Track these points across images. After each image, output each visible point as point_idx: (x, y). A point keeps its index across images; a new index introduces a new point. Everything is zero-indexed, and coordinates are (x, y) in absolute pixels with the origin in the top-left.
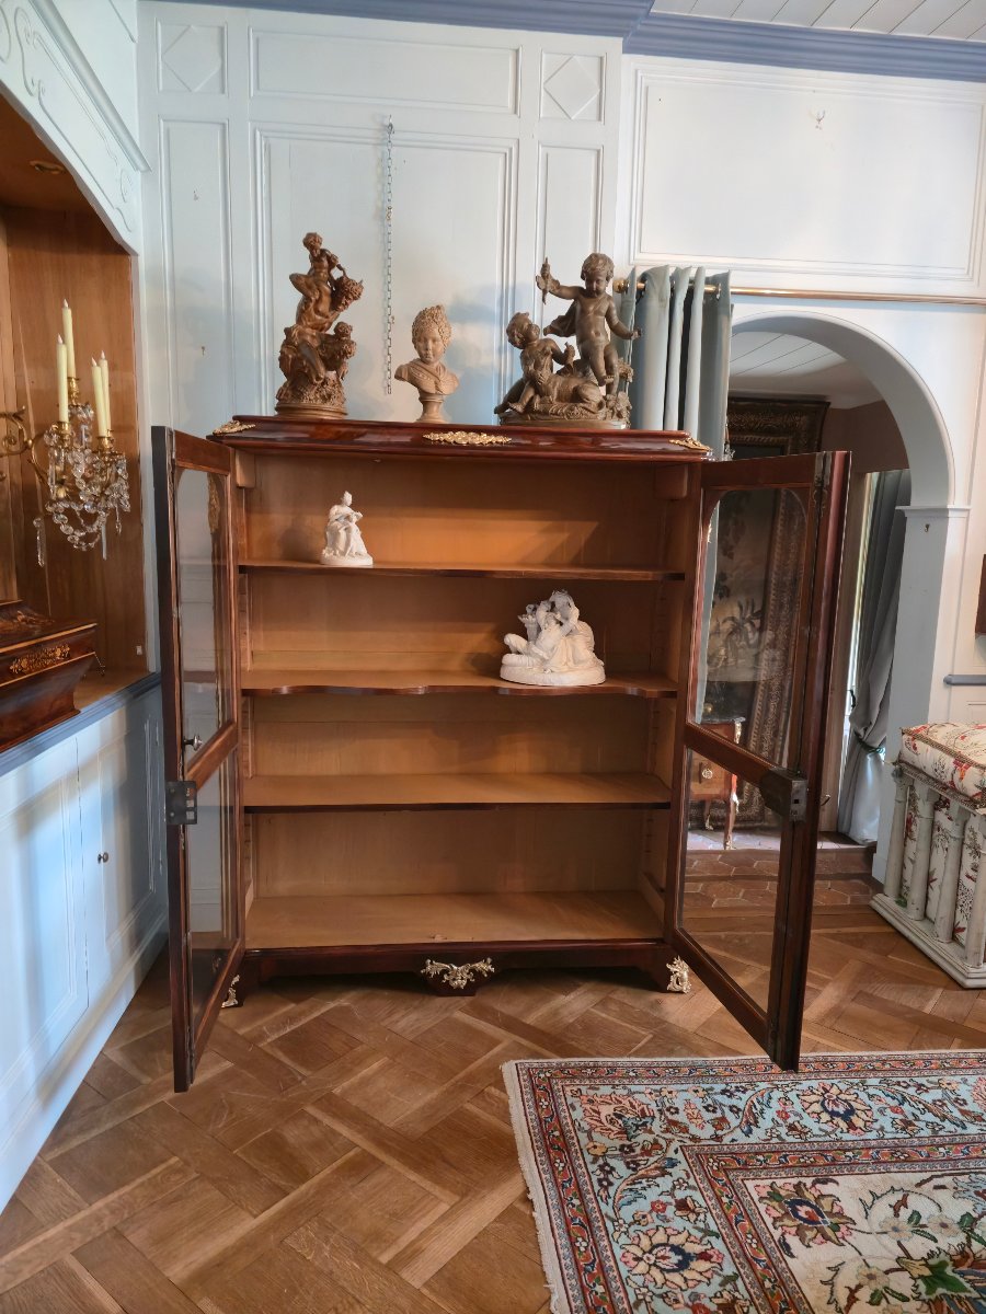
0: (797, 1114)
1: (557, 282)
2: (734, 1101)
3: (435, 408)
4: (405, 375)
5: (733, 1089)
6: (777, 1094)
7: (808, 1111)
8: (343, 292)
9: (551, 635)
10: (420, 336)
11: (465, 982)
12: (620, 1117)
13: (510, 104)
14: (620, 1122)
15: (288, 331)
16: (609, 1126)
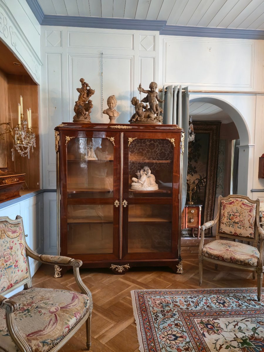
0: (210, 303)
1: (143, 89)
2: (193, 300)
3: (113, 120)
4: (105, 112)
5: (193, 297)
6: (205, 298)
7: (213, 302)
8: (90, 93)
9: (144, 178)
10: (109, 103)
11: (122, 270)
12: (161, 303)
13: (132, 47)
14: (161, 305)
15: (76, 102)
16: (159, 306)
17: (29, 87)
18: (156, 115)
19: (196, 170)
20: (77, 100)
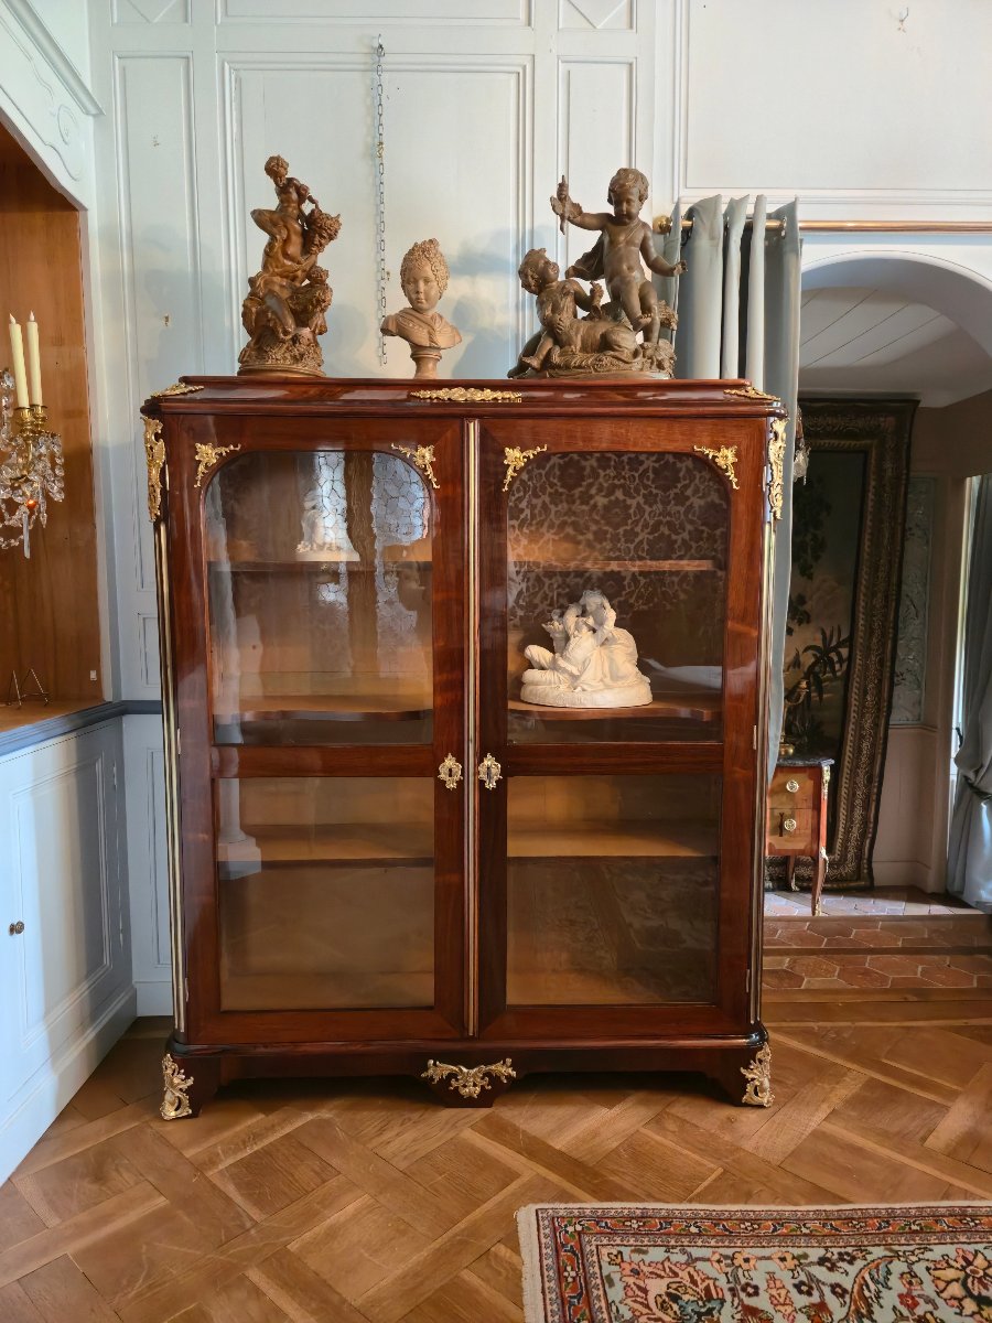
0: (929, 1301)
1: (577, 207)
2: (835, 1277)
3: (431, 365)
4: (392, 327)
5: (836, 1257)
6: (898, 1267)
7: (944, 1295)
8: (316, 230)
9: (583, 645)
10: (410, 276)
11: (478, 1089)
12: (675, 1298)
13: (523, 16)
14: (675, 1307)
15: (252, 282)
16: (660, 1314)
17: (38, 218)
18: (640, 338)
19: (807, 607)
20: (256, 267)
